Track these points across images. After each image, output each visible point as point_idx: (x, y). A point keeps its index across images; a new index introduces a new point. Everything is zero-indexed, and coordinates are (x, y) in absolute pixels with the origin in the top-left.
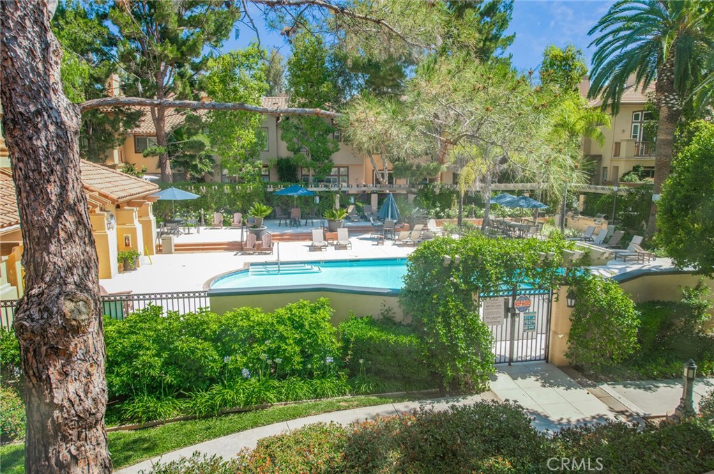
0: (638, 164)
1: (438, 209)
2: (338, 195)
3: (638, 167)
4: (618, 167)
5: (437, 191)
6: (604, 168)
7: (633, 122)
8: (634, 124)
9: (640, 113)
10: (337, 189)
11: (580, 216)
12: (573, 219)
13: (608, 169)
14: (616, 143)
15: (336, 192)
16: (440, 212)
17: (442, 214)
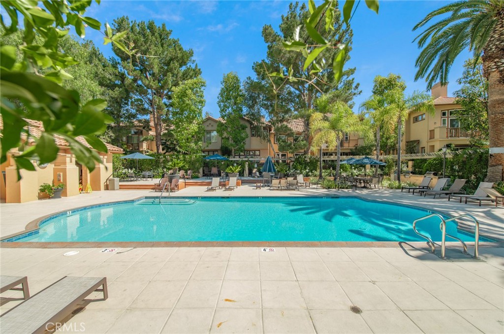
0: (450, 143)
1: (307, 170)
2: (247, 163)
3: (451, 144)
4: (434, 146)
5: (308, 161)
6: (422, 148)
7: (442, 117)
8: (442, 119)
9: (447, 111)
10: (246, 159)
11: (411, 174)
12: (405, 177)
13: (426, 149)
14: (430, 131)
15: (246, 161)
16: (309, 172)
17: (310, 174)
